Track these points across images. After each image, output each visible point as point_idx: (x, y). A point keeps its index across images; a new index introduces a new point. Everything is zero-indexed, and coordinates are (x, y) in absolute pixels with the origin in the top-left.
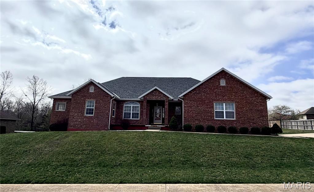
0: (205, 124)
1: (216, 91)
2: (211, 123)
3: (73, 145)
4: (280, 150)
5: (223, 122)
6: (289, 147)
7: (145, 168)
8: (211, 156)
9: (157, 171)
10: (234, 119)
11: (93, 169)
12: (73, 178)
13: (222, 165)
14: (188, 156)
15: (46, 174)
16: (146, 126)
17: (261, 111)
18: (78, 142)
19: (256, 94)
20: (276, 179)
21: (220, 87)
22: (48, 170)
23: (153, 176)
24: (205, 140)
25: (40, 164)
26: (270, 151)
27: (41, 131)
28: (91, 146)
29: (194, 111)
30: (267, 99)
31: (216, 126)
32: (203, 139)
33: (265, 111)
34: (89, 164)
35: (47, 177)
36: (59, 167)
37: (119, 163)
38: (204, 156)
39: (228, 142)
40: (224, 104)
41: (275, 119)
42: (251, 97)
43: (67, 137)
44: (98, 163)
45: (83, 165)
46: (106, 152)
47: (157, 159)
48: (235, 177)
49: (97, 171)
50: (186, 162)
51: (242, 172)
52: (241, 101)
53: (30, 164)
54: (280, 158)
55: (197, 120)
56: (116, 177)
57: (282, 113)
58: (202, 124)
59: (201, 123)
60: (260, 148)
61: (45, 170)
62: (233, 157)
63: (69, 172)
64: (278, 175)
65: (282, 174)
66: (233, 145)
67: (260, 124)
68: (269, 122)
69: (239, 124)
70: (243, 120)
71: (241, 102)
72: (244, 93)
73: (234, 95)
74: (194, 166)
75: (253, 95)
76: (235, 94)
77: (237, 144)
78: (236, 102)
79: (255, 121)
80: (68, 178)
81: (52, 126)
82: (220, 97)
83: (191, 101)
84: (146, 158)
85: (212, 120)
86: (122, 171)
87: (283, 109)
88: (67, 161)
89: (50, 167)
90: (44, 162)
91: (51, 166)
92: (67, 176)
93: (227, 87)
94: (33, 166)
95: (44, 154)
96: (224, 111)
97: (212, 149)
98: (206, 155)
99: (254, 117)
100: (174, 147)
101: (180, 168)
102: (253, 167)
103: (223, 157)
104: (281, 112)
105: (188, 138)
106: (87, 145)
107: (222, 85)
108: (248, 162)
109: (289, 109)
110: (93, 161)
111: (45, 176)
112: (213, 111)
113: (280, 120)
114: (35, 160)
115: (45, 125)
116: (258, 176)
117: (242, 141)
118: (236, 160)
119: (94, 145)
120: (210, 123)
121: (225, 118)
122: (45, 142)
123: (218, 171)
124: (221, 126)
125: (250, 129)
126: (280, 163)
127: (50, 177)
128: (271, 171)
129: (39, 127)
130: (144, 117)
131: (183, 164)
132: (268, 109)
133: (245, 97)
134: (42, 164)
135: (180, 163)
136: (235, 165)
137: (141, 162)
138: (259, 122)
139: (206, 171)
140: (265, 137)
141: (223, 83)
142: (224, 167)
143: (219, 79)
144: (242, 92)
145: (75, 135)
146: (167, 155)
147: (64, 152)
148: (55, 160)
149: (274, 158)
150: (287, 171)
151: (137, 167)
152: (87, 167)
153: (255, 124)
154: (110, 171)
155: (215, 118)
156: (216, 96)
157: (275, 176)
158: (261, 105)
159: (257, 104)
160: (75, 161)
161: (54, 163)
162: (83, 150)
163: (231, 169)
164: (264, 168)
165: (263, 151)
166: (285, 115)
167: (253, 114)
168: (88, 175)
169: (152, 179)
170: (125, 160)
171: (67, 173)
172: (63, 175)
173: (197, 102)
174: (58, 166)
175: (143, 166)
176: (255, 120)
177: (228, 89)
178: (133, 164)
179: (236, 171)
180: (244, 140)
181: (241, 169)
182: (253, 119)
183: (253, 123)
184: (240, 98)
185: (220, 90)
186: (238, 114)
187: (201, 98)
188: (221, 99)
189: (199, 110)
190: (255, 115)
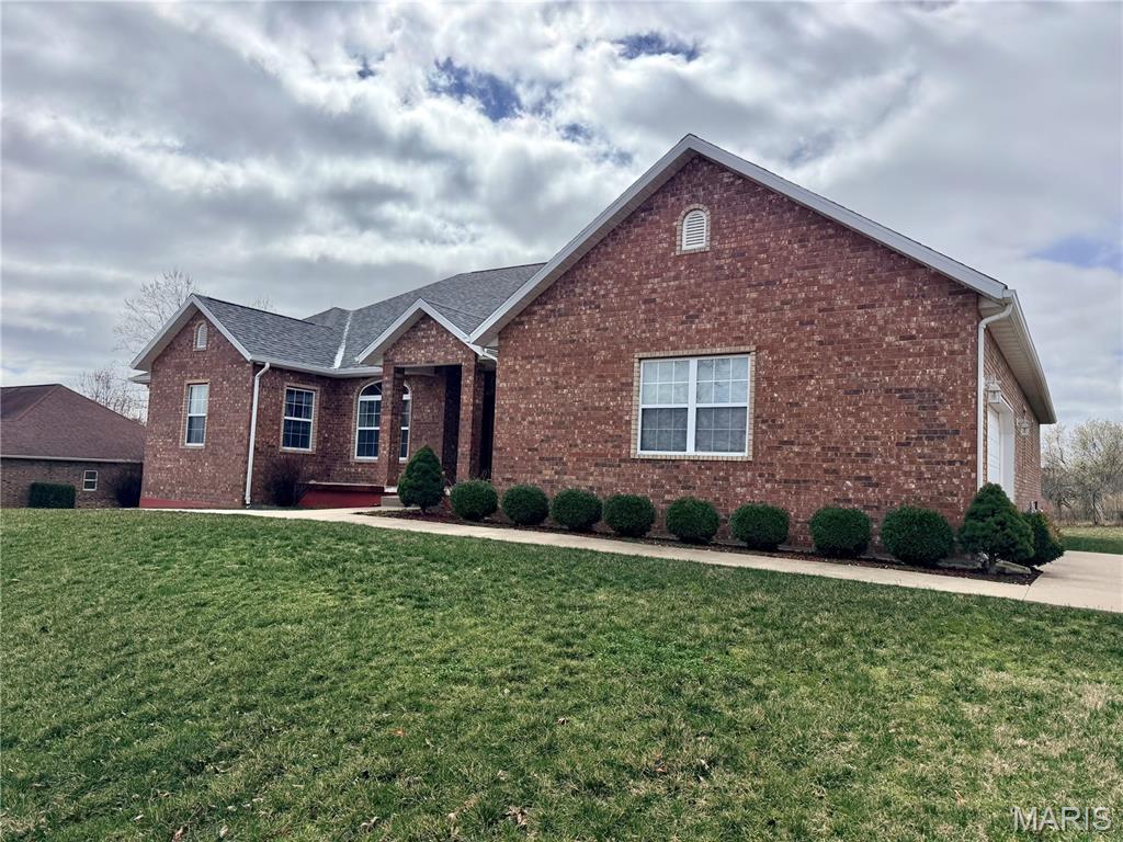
0: (586, 486)
1: (655, 292)
2: (614, 480)
5: (675, 472)
10: (746, 454)
16: (386, 491)
17: (928, 398)
19: (901, 281)
21: (675, 264)
29: (541, 412)
33: (953, 394)
40: (694, 364)
42: (864, 301)
52: (791, 340)
55: (548, 460)
59: (566, 477)
69: (768, 486)
70: (797, 461)
71: (793, 345)
72: (816, 282)
75: (882, 287)
76: (761, 293)
78: (759, 349)
79: (877, 467)
82: (670, 326)
83: (528, 358)
85: (621, 461)
93: (718, 254)
96: (691, 406)
99: (876, 438)
107: (686, 245)
112: (630, 411)
120: (610, 481)
121: (690, 451)
130: (384, 449)
133: (824, 304)
138: (907, 474)
141: (696, 232)
144: (806, 273)
153: (877, 485)
155: (639, 451)
156: (654, 321)
158: (930, 352)
159: (900, 349)
167: (865, 420)
173: (555, 365)
176: (878, 460)
177: (720, 268)
182: (866, 455)
183: (858, 478)
184: (789, 314)
185: (676, 278)
186: (764, 422)
187: (575, 337)
188: (674, 334)
189: (563, 405)
190: (877, 426)
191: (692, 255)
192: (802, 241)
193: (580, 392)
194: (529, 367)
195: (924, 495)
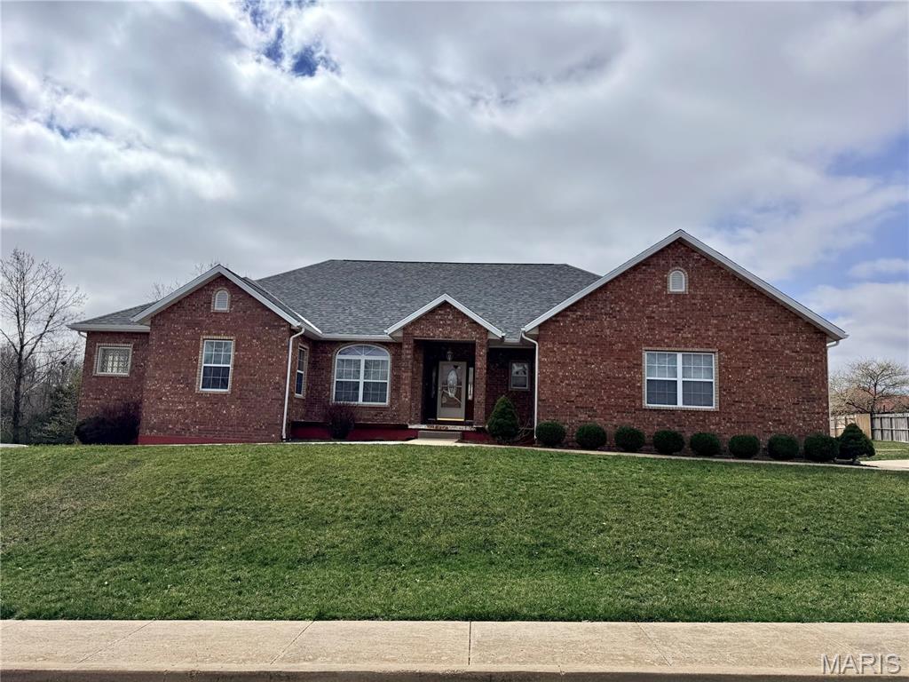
0: (611, 424)
1: (654, 312)
2: (632, 422)
3: (158, 490)
4: (861, 513)
5: (672, 417)
6: (892, 502)
7: (403, 568)
8: (626, 532)
9: (442, 578)
10: (712, 408)
11: (225, 572)
12: (157, 601)
13: (661, 561)
14: (550, 531)
15: (66, 588)
16: (410, 427)
17: (806, 382)
18: (173, 483)
19: (791, 324)
20: (839, 608)
21: (666, 298)
22: (71, 576)
23: (427, 594)
24: (610, 476)
25: (44, 555)
26: (828, 516)
27: (48, 443)
28: (219, 495)
29: (575, 378)
30: (828, 339)
31: (649, 432)
32: (599, 473)
33: (818, 380)
34: (212, 556)
35: (68, 598)
36: (109, 564)
37: (315, 552)
38: (602, 531)
39: (687, 485)
40: (679, 356)
41: (854, 409)
42: (774, 332)
43: (135, 462)
44: (244, 551)
45: (191, 558)
46: (270, 515)
47: (443, 537)
48: (705, 600)
49: (239, 579)
50: (542, 548)
51: (727, 582)
52: (737, 348)
53: (9, 554)
54: (860, 540)
55: (582, 408)
56: (305, 599)
57: (879, 388)
58: (599, 421)
59: (596, 419)
60: (792, 505)
61: (61, 573)
62: (701, 536)
63: (145, 581)
64: (846, 595)
65: (860, 591)
66: (702, 495)
67: (798, 427)
68: (831, 418)
69: (728, 424)
70: (744, 412)
71: (738, 350)
72: (749, 319)
73: (716, 326)
74: (566, 565)
75: (782, 326)
76: (719, 321)
77: (717, 490)
78: (720, 351)
79: (784, 415)
80: (139, 601)
81: (85, 427)
82: (665, 333)
83: (565, 344)
84: (406, 535)
85: (636, 410)
86: (324, 579)
87: (883, 376)
88: (137, 544)
89: (79, 564)
90: (57, 548)
91: (81, 560)
92: (137, 594)
93: (693, 297)
94: (21, 560)
95: (58, 521)
96: (680, 380)
97: (632, 508)
98: (611, 528)
99: (783, 400)
100: (502, 499)
101: (522, 568)
102: (767, 568)
103: (667, 534)
104: (875, 385)
105: (551, 471)
106: (206, 493)
107: (672, 289)
108: (752, 553)
109: (905, 374)
110: (225, 545)
111: (63, 595)
112: (641, 380)
113: (872, 413)
114: (27, 540)
115: (61, 423)
116: (780, 599)
117: (733, 483)
118: (710, 543)
119: (231, 493)
120: (628, 421)
121: (680, 404)
122: (62, 481)
123: (648, 582)
124: (665, 432)
125: (764, 442)
126: (856, 554)
127: (78, 596)
128: (826, 581)
129: (40, 431)
130: (406, 397)
131: (530, 555)
132: (830, 375)
133: (754, 331)
134: (53, 556)
135: (521, 552)
136: (705, 561)
137: (390, 549)
138: (798, 419)
139: (607, 579)
140: (813, 470)
141: (677, 282)
142: (670, 567)
143: (666, 270)
144: (744, 314)
145: (165, 456)
146: (477, 524)
147: (127, 516)
148: (97, 541)
149: (838, 538)
150: (880, 581)
151: (375, 565)
152: (207, 566)
153: (783, 424)
154: (283, 580)
155: (646, 405)
156: (654, 329)
157: (836, 598)
158: (806, 359)
159: (792, 357)
160: (165, 545)
161: (92, 553)
162: (193, 509)
163: (691, 575)
164: (800, 572)
165: (802, 513)
166: (888, 396)
167: (776, 392)
168: (209, 590)
169: (424, 603)
170: (337, 540)
171: (136, 584)
172: (124, 591)
173: (584, 349)
174: (105, 562)
175: (396, 563)
176: (784, 412)
177: (695, 304)
178: (363, 555)
179: (709, 580)
180: (739, 479)
181: (724, 576)
182: (778, 409)
183: (775, 421)
184: (735, 334)
185: (667, 307)
186: (724, 390)
187: (598, 333)
188: (668, 338)
189: (592, 374)
190: (783, 395)
191: (677, 295)
192: (741, 296)
193: (601, 368)
194: (564, 349)
195: (806, 428)
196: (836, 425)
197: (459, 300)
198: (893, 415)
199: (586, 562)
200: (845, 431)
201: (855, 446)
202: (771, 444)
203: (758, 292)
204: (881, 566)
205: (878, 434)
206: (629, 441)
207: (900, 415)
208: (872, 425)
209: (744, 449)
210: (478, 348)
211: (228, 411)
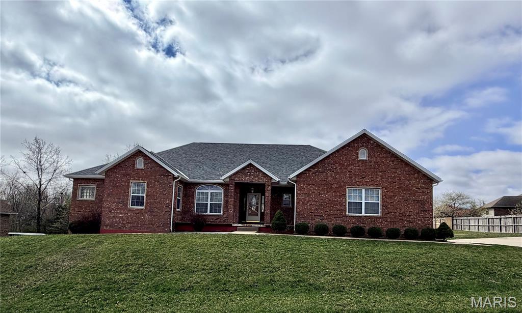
0: (331, 224)
1: (352, 169)
2: (341, 222)
3: (111, 256)
4: (447, 265)
5: (360, 220)
6: (462, 259)
7: (231, 293)
8: (337, 275)
9: (250, 297)
10: (379, 215)
11: (145, 295)
12: (112, 309)
13: (354, 288)
14: (301, 275)
15: (67, 304)
16: (233, 225)
17: (422, 203)
18: (118, 252)
19: (416, 175)
20: (437, 309)
21: (358, 162)
22: (70, 298)
23: (243, 305)
24: (330, 248)
25: (55, 288)
26: (432, 266)
27: (55, 233)
28: (141, 258)
29: (314, 201)
30: (433, 182)
31: (349, 227)
32: (325, 247)
33: (428, 202)
34: (138, 288)
35: (68, 308)
36: (87, 292)
37: (188, 286)
38: (326, 274)
39: (367, 252)
40: (364, 190)
41: (444, 215)
42: (408, 179)
43: (99, 243)
44: (153, 285)
45: (128, 289)
46: (166, 268)
47: (250, 278)
48: (374, 306)
49: (152, 298)
50: (298, 283)
51: (385, 298)
52: (391, 186)
53: (38, 288)
54: (446, 277)
55: (317, 215)
56: (184, 308)
57: (456, 205)
58: (325, 222)
60: (415, 261)
61: (64, 297)
62: (373, 276)
63: (105, 300)
64: (440, 303)
65: (446, 301)
66: (373, 257)
67: (418, 224)
68: (434, 219)
69: (386, 223)
70: (393, 217)
71: (391, 188)
72: (396, 172)
73: (381, 176)
74: (309, 290)
75: (412, 176)
76: (382, 173)
77: (380, 254)
78: (382, 188)
79: (412, 218)
80: (103, 309)
81: (73, 225)
82: (357, 179)
83: (309, 185)
84: (232, 277)
85: (343, 216)
86: (193, 298)
87: (458, 199)
88: (102, 283)
89: (73, 292)
90: (62, 285)
91: (73, 290)
92: (102, 306)
93: (370, 162)
94: (44, 290)
95: (62, 272)
96: (363, 202)
97: (340, 264)
98: (331, 273)
99: (412, 211)
100: (279, 260)
101: (288, 292)
102: (404, 291)
103: (357, 275)
104: (455, 204)
105: (302, 246)
106: (135, 257)
107: (360, 158)
108: (396, 284)
109: (468, 198)
110: (144, 282)
111: (65, 307)
112: (345, 202)
113: (452, 217)
114: (46, 281)
115: (61, 223)
116: (409, 305)
117: (388, 251)
118: (377, 279)
119: (146, 257)
120: (339, 222)
121: (363, 213)
122: (63, 252)
123: (348, 298)
124: (356, 227)
125: (402, 231)
126: (445, 284)
127: (73, 308)
128: (431, 296)
129: (51, 227)
130: (231, 211)
131: (292, 286)
132: (434, 199)
133: (399, 178)
134: (60, 288)
135: (288, 285)
136: (375, 288)
137: (225, 284)
138: (419, 220)
139: (328, 297)
140: (425, 244)
141: (363, 155)
142: (358, 291)
143: (358, 149)
144: (394, 170)
145: (114, 240)
146: (266, 272)
147: (96, 269)
148: (81, 281)
149: (436, 276)
150: (456, 296)
151: (217, 292)
152: (136, 292)
153: (412, 223)
154: (173, 299)
155: (347, 214)
156: (352, 177)
157: (435, 305)
158: (423, 192)
159: (416, 191)
160: (115, 282)
161: (79, 287)
162: (128, 265)
163: (368, 294)
164: (419, 292)
165: (420, 265)
166: (460, 209)
167: (409, 207)
168: (137, 304)
169: (242, 309)
170: (199, 280)
171: (101, 301)
172: (96, 305)
173: (318, 187)
174: (86, 291)
175: (227, 290)
176: (412, 217)
177: (371, 165)
178: (212, 287)
179: (377, 296)
180: (391, 249)
181: (383, 295)
182: (409, 215)
183: (408, 221)
184: (390, 180)
185: (358, 166)
186: (384, 207)
187: (325, 179)
188: (358, 182)
189: (322, 199)
190: (412, 209)
191: (363, 161)
192: (393, 162)
193: (327, 196)
194: (309, 187)
195: (422, 225)
196: (436, 223)
197: (257, 162)
198: (462, 218)
199: (318, 289)
200: (440, 226)
201: (445, 232)
202: (406, 231)
203: (400, 159)
204: (457, 290)
205: (455, 227)
206: (339, 231)
207: (466, 218)
208: (453, 223)
209: (393, 234)
210: (267, 186)
211: (144, 218)
